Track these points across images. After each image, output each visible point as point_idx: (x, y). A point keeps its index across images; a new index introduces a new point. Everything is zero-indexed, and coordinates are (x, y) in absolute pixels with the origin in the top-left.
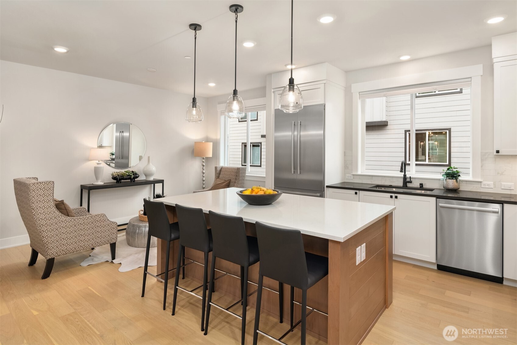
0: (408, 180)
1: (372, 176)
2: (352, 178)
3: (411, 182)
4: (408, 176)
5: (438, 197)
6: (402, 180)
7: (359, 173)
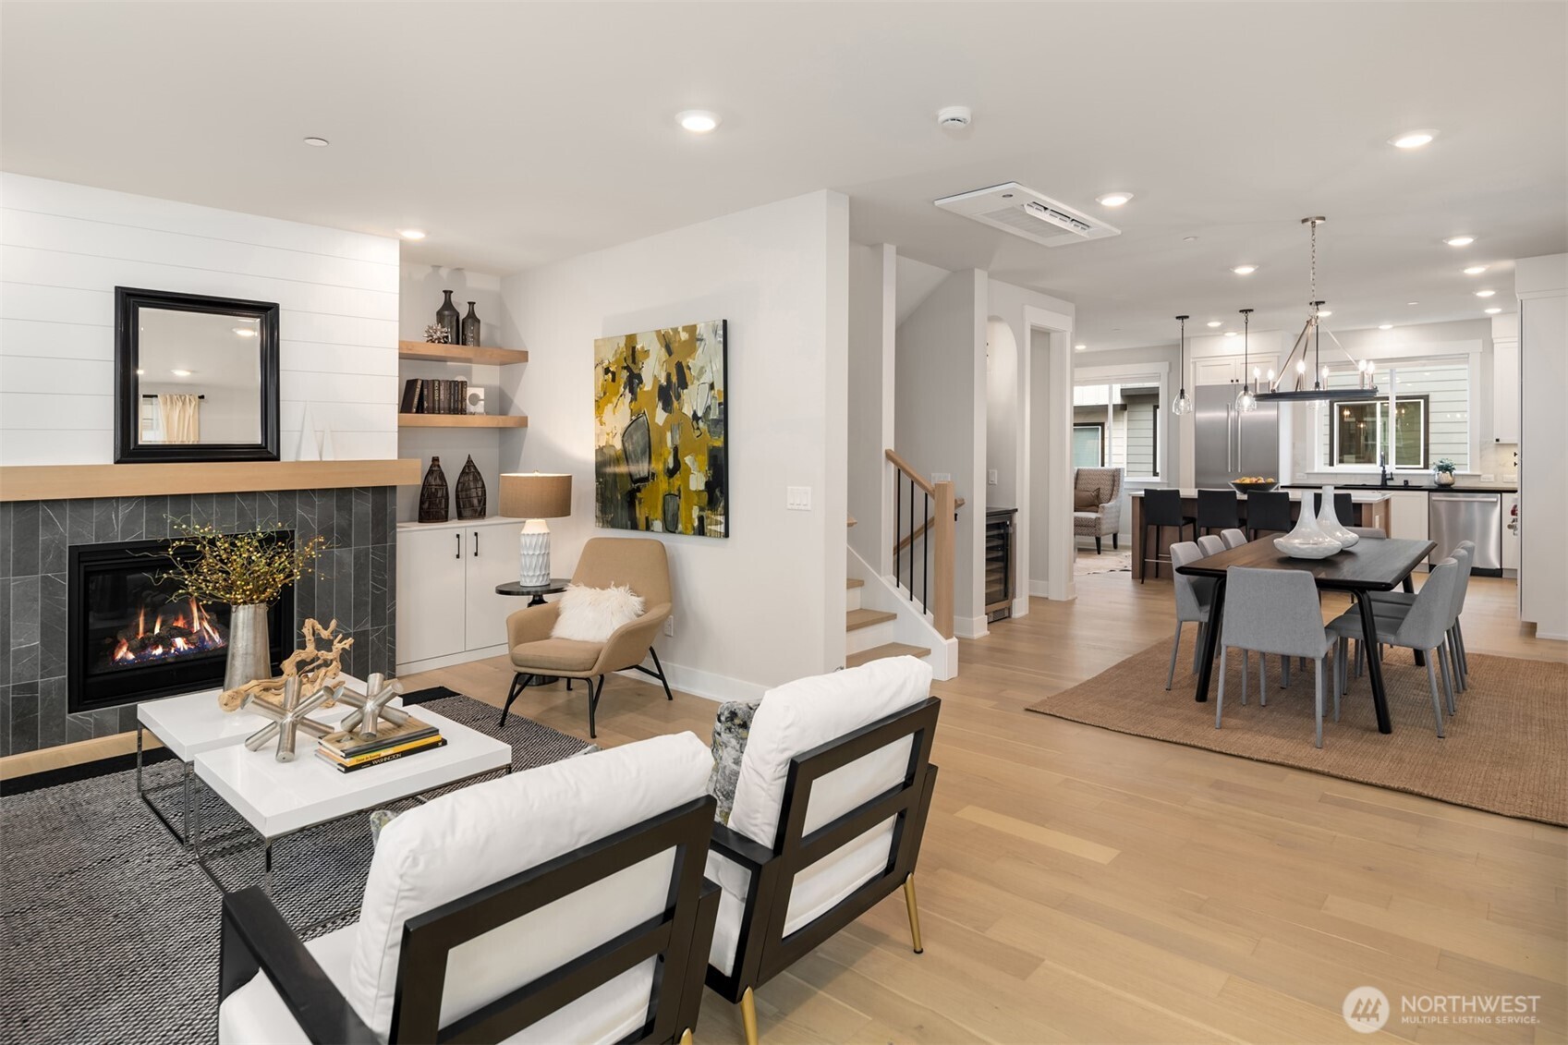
0: (1388, 477)
1: (1336, 474)
2: (1306, 477)
3: (1392, 479)
4: (1388, 472)
5: (1430, 490)
6: (1380, 477)
7: (1316, 471)
